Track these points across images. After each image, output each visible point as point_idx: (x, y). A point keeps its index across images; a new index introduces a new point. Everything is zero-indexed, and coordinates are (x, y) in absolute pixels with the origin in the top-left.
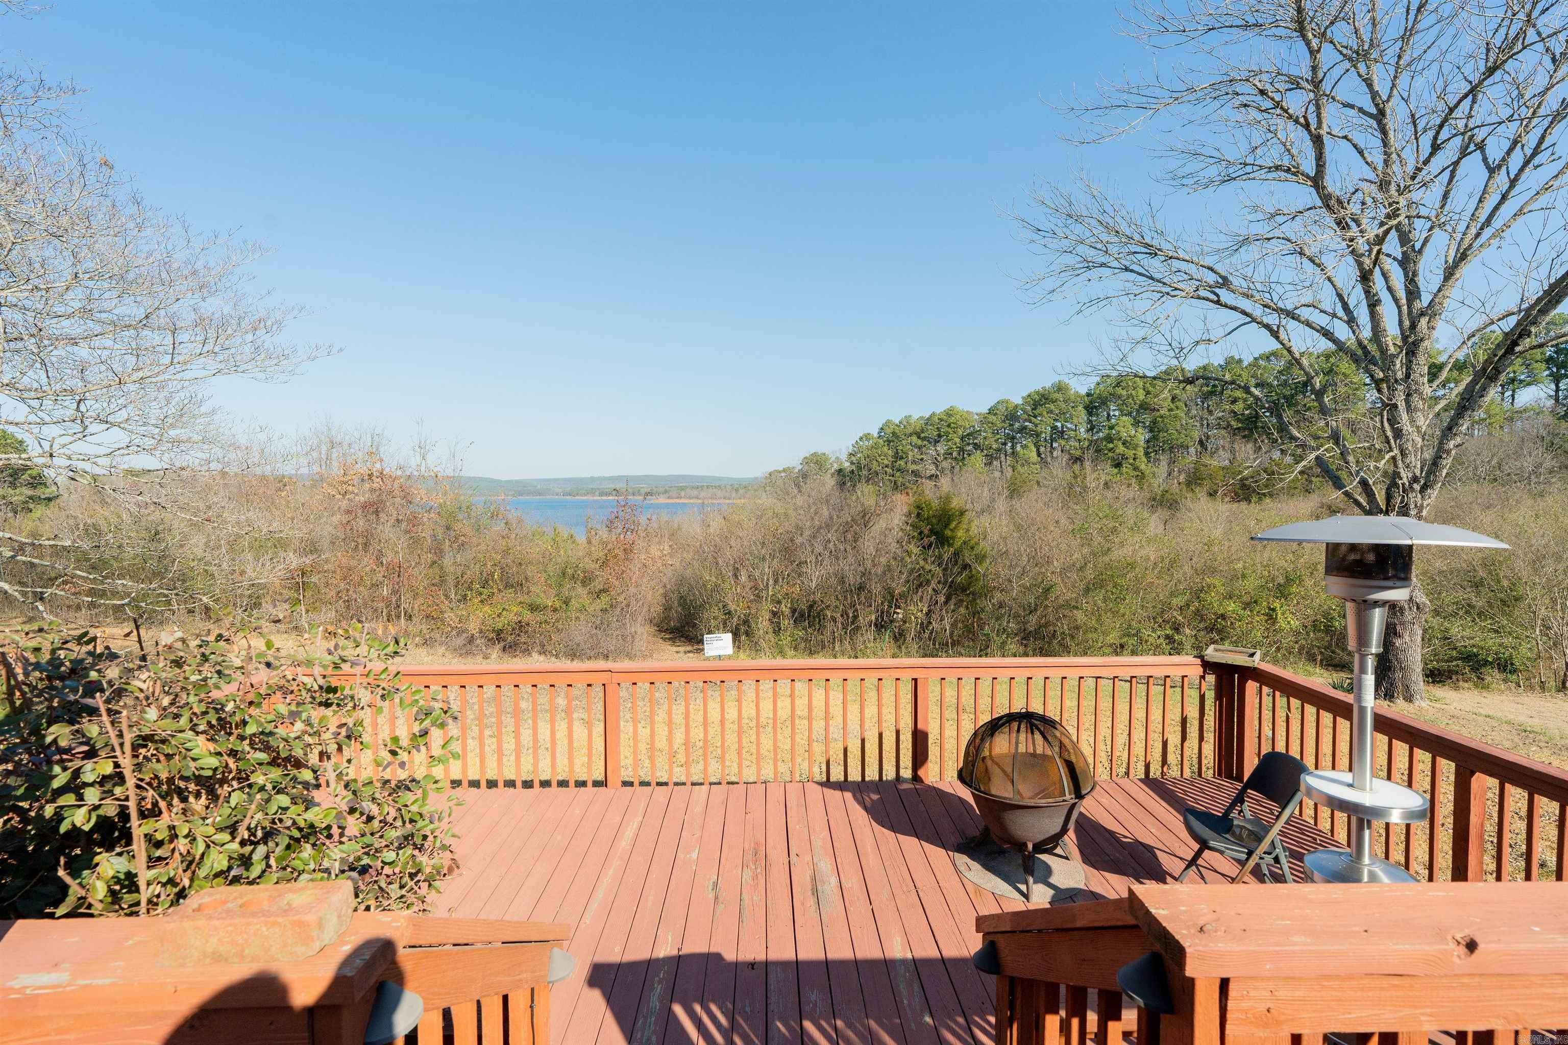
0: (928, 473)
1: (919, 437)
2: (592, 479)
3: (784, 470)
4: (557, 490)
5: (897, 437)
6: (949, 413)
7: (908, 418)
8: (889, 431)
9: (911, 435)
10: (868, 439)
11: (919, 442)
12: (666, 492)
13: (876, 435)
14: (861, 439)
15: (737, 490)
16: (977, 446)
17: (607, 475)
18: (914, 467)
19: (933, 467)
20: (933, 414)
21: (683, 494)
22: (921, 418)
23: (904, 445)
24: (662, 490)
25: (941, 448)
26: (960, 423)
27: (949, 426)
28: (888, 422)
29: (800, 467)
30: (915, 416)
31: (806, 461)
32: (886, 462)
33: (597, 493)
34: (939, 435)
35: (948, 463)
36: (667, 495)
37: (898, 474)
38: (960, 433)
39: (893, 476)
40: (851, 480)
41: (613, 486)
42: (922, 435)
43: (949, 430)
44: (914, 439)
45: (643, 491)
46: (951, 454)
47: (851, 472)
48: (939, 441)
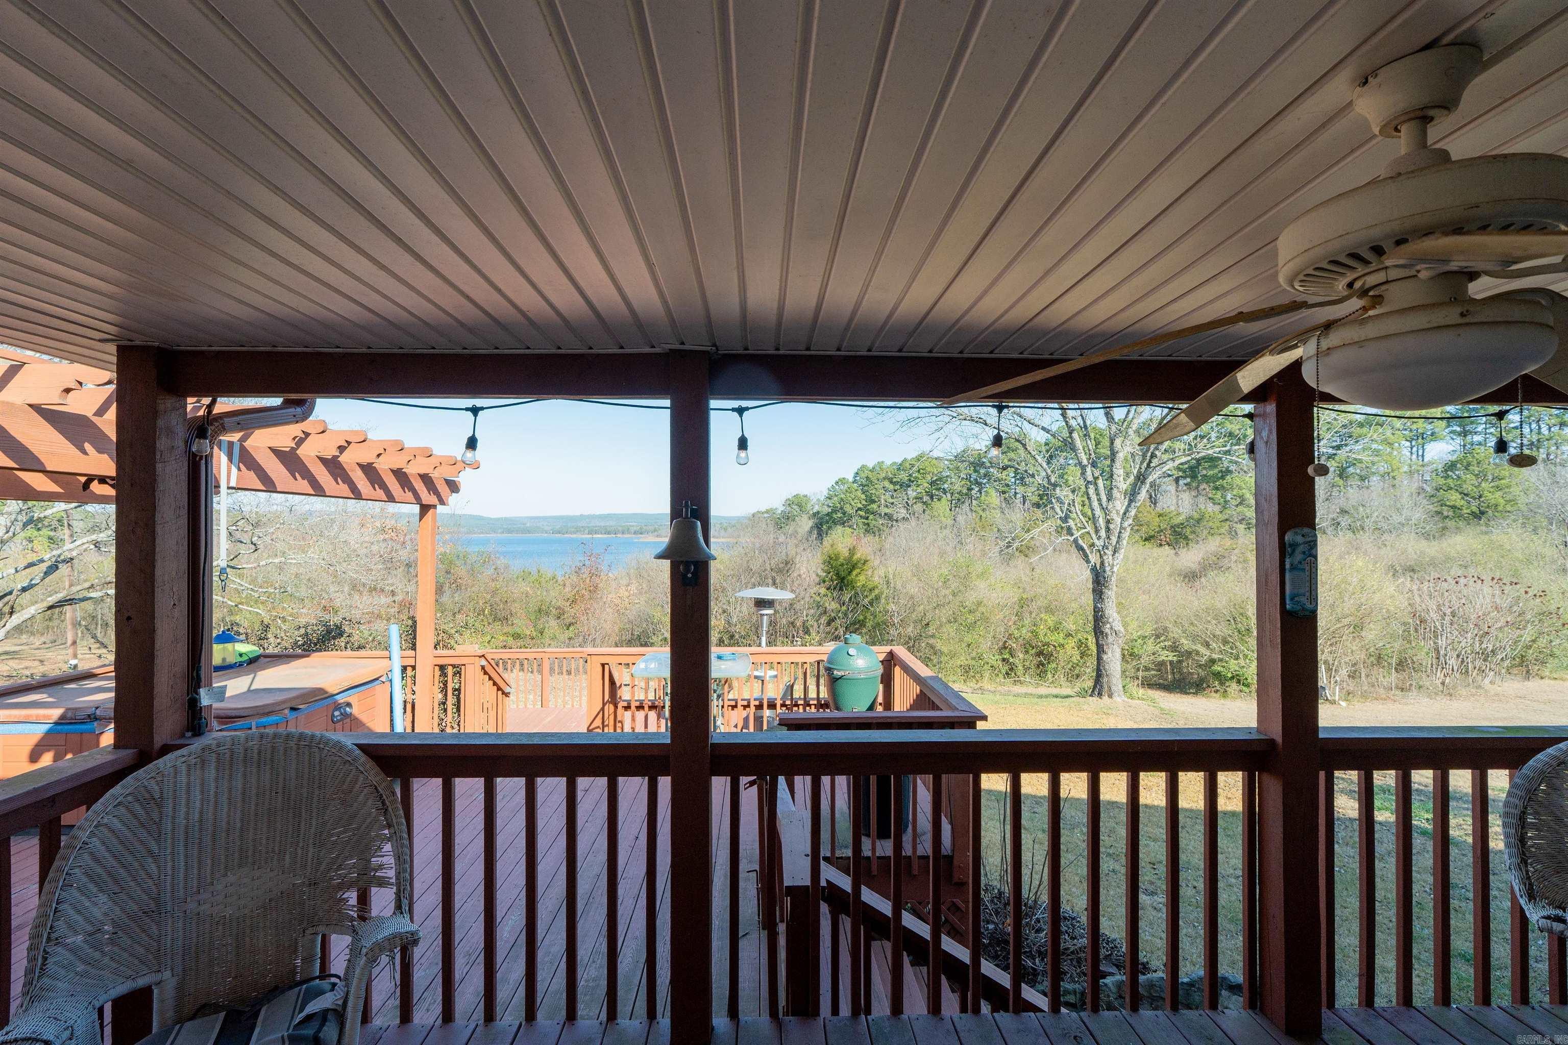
0: (900, 516)
1: (891, 482)
2: (582, 517)
3: (767, 512)
4: (546, 528)
5: (871, 482)
6: (921, 459)
7: (880, 464)
8: (864, 475)
9: (884, 479)
10: (843, 484)
11: (891, 487)
12: (655, 530)
13: (851, 480)
14: (837, 483)
15: (725, 530)
16: (945, 492)
17: (598, 513)
18: (887, 510)
19: (903, 511)
20: (905, 460)
22: (894, 463)
23: (877, 490)
24: (652, 528)
25: (912, 493)
26: (928, 469)
27: (918, 472)
28: (863, 466)
29: (782, 508)
30: (888, 462)
31: (789, 503)
32: (860, 505)
33: (586, 531)
34: (910, 480)
35: (919, 507)
36: (656, 533)
37: (871, 517)
38: (929, 478)
39: (867, 518)
40: (827, 522)
41: (602, 524)
42: (894, 480)
43: (919, 476)
44: (887, 484)
45: (633, 529)
46: (921, 498)
47: (828, 514)
48: (910, 486)
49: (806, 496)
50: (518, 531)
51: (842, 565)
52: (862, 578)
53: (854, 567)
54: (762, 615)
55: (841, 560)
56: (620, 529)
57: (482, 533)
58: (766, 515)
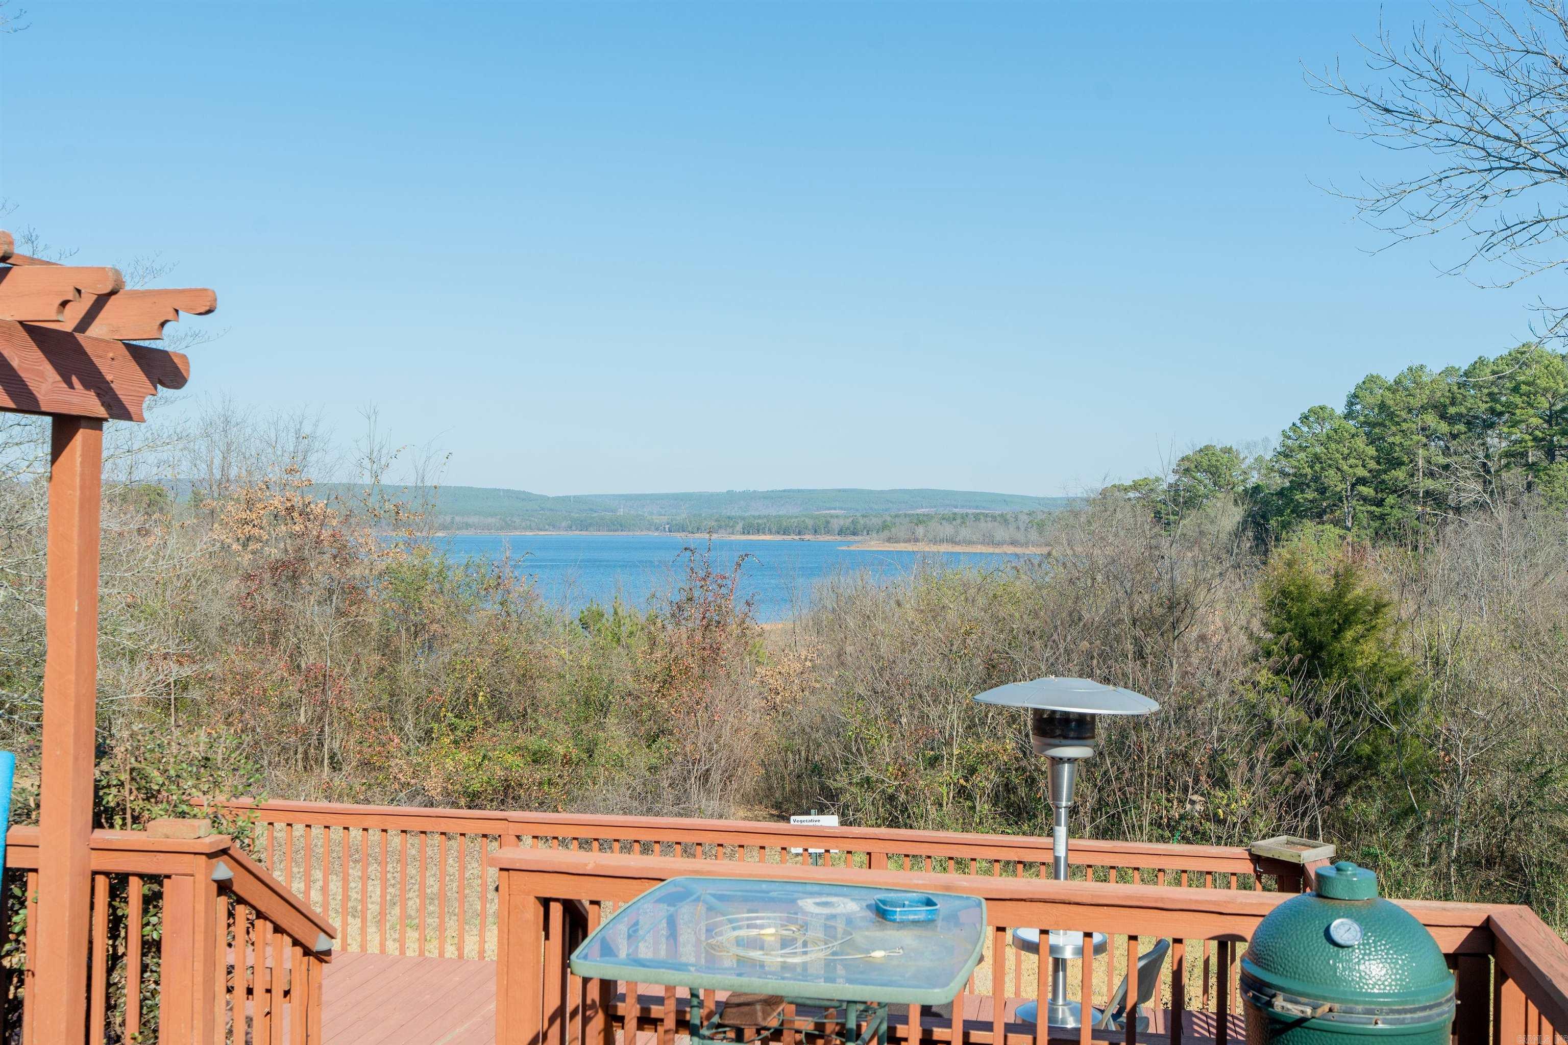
0: (1467, 499)
1: (1443, 416)
2: (731, 497)
3: (1135, 487)
4: (657, 519)
5: (1391, 415)
6: (1520, 358)
7: (1415, 372)
8: (1373, 400)
9: (1426, 407)
10: (1321, 420)
11: (1444, 427)
12: (885, 527)
13: (1340, 409)
14: (1305, 418)
15: (1041, 526)
17: (761, 489)
18: (1430, 484)
20: (1481, 361)
21: (920, 531)
22: (1448, 372)
23: (1407, 435)
24: (877, 522)
25: (1496, 442)
26: (1542, 383)
27: (1516, 390)
28: (1371, 380)
29: (1172, 478)
30: (1435, 367)
31: (1187, 467)
32: (1361, 472)
33: (739, 527)
34: (1492, 411)
35: (1514, 477)
36: (886, 534)
37: (1391, 500)
38: (1544, 403)
39: (1380, 503)
40: (1280, 512)
41: (773, 512)
42: (1452, 410)
43: (1518, 400)
44: (1431, 419)
45: (836, 524)
46: (1524, 455)
47: (1281, 493)
48: (1491, 426)
49: (1228, 451)
50: (601, 524)
51: (1316, 613)
52: (1369, 647)
53: (1347, 621)
54: (1057, 761)
55: (1314, 601)
56: (810, 523)
57: (531, 529)
58: (1131, 495)
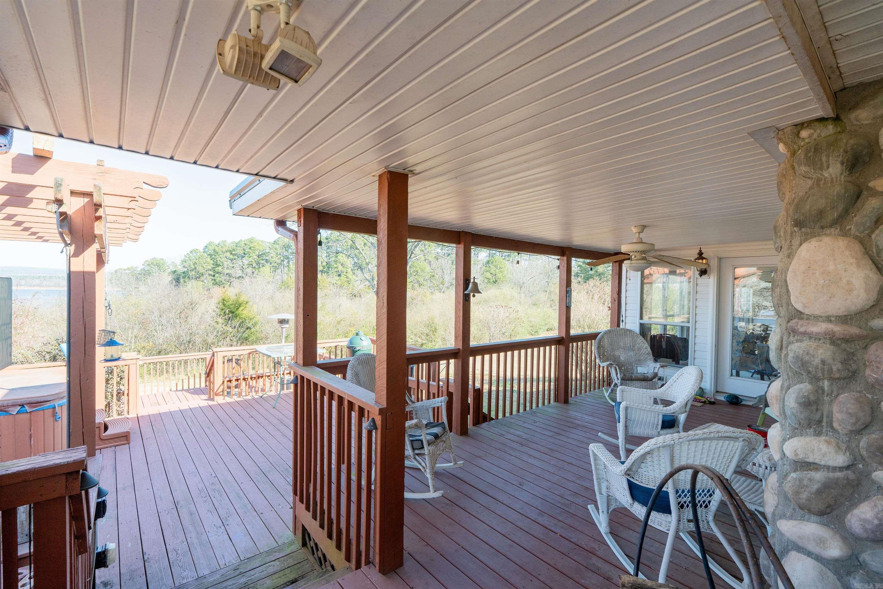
0: (238, 275)
1: (231, 254)
3: (128, 269)
5: (217, 253)
6: (251, 241)
7: (224, 242)
8: (211, 248)
9: (226, 251)
10: (196, 253)
11: (232, 257)
13: (202, 250)
14: (191, 252)
16: (267, 261)
18: (228, 271)
19: (240, 272)
20: (241, 240)
22: (233, 242)
23: (221, 258)
25: (246, 261)
26: (257, 247)
27: (250, 248)
28: (210, 243)
29: (142, 267)
30: (229, 241)
31: (148, 264)
32: (209, 267)
34: (244, 253)
35: (249, 270)
37: (217, 275)
38: (257, 253)
39: (214, 276)
40: (183, 277)
42: (234, 252)
43: (251, 251)
44: (228, 254)
46: (252, 265)
47: (184, 272)
48: (244, 257)
49: (163, 259)
58: (127, 272)
